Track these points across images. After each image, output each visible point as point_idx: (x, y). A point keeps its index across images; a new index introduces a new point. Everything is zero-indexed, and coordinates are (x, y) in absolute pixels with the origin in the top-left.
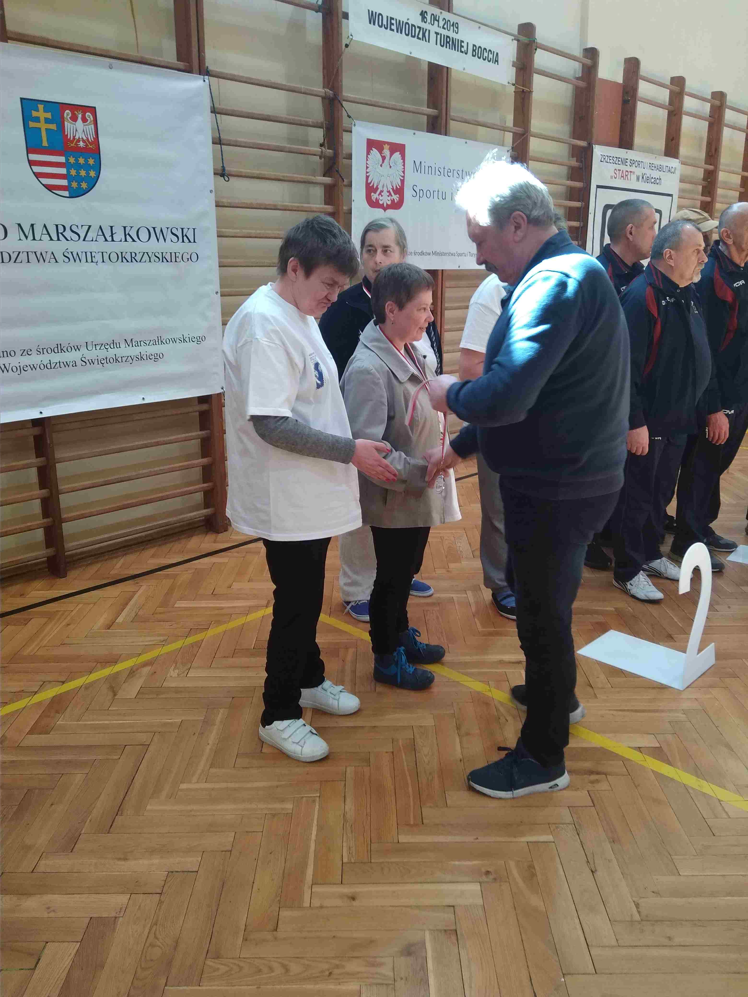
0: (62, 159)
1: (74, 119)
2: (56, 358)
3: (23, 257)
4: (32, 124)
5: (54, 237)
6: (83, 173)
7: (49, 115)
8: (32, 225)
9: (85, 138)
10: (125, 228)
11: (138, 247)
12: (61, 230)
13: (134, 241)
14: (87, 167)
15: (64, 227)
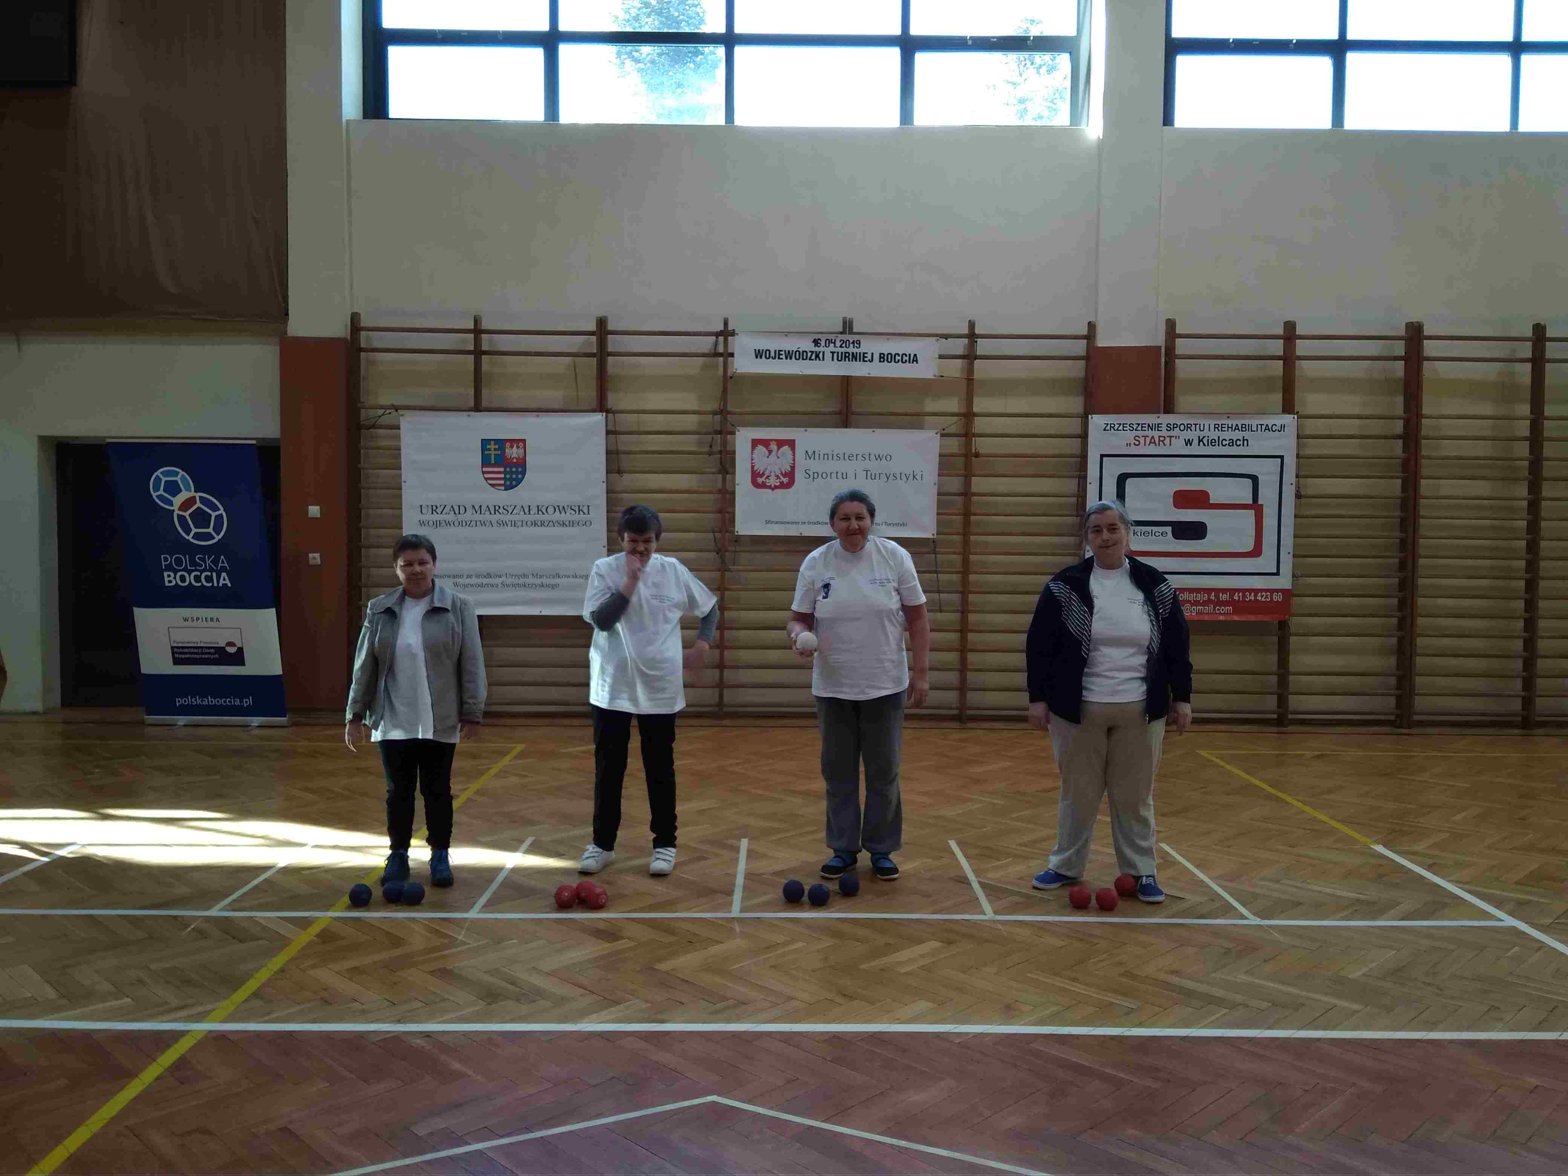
0: (502, 469)
1: (512, 447)
2: (485, 581)
3: (473, 523)
4: (486, 452)
5: (493, 512)
6: (514, 476)
7: (497, 447)
8: (480, 506)
9: (517, 457)
10: (538, 507)
11: (546, 517)
12: (497, 508)
13: (543, 514)
14: (517, 473)
15: (499, 508)
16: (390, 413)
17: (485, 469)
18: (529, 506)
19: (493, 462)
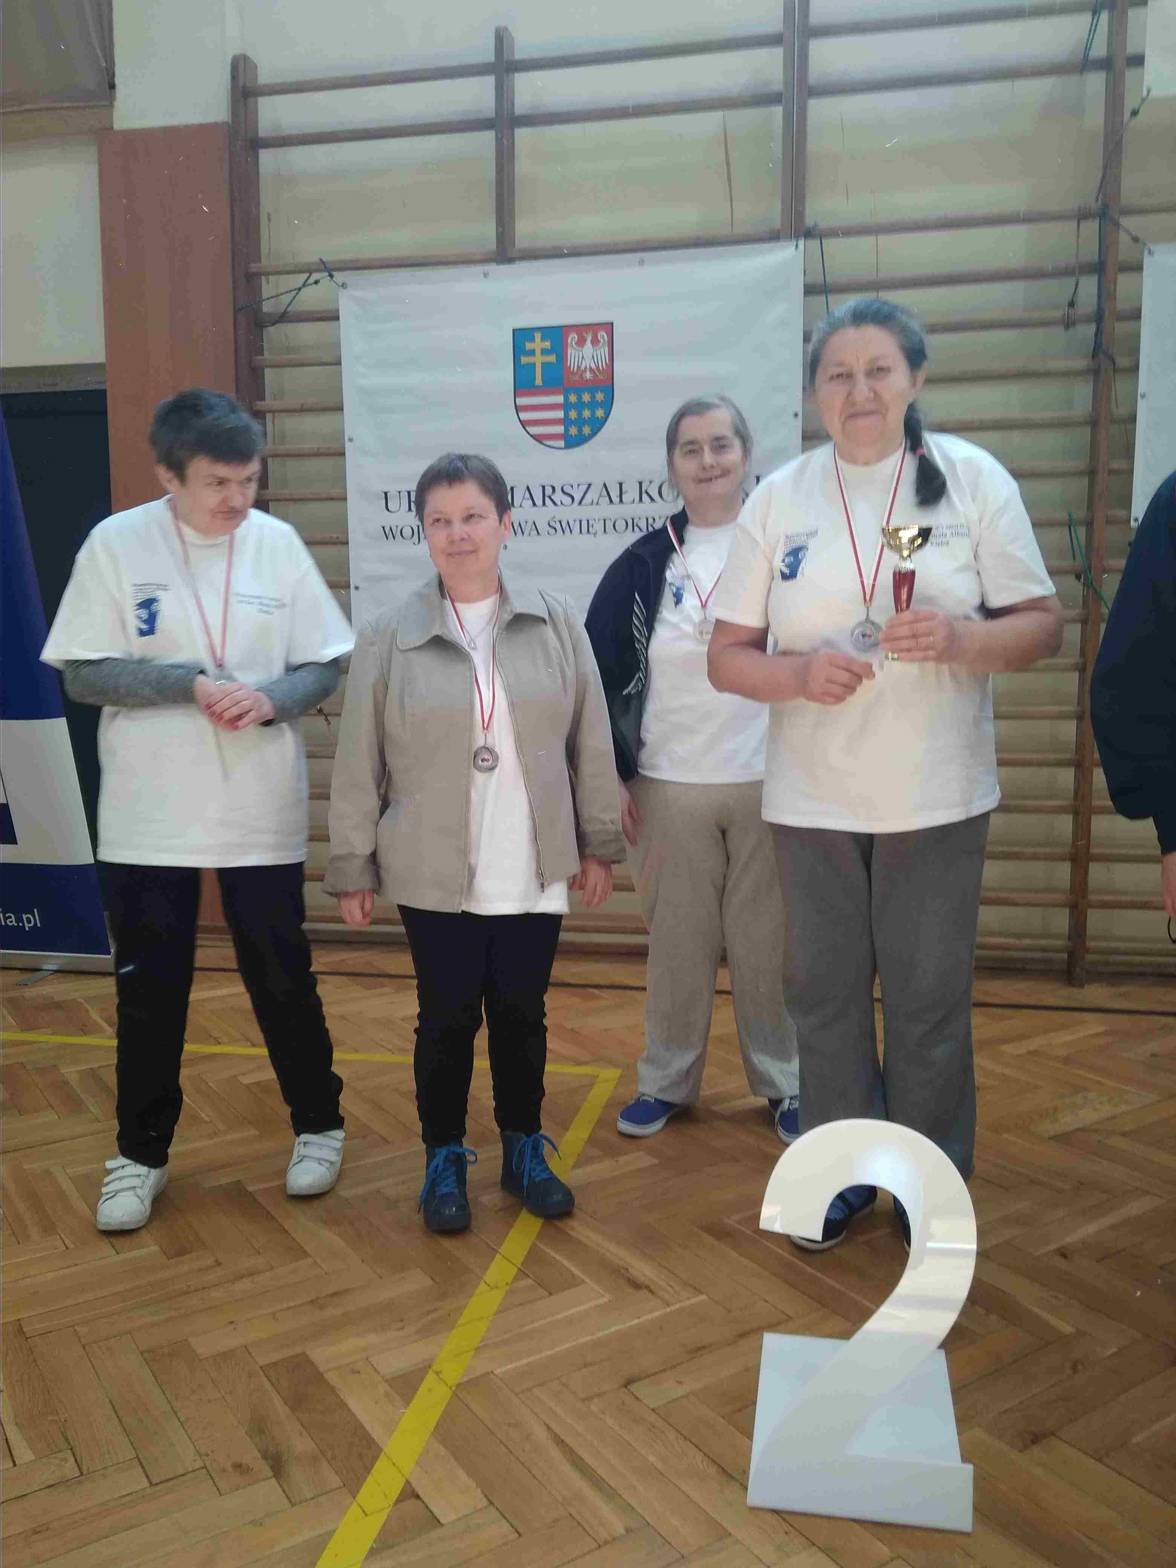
0: (559, 399)
1: (581, 342)
4: (524, 360)
6: (587, 413)
7: (547, 344)
9: (593, 366)
10: (641, 484)
11: (658, 509)
13: (652, 499)
14: (594, 405)
15: (554, 489)
16: (316, 282)
17: (521, 401)
18: (621, 485)
19: (539, 381)
